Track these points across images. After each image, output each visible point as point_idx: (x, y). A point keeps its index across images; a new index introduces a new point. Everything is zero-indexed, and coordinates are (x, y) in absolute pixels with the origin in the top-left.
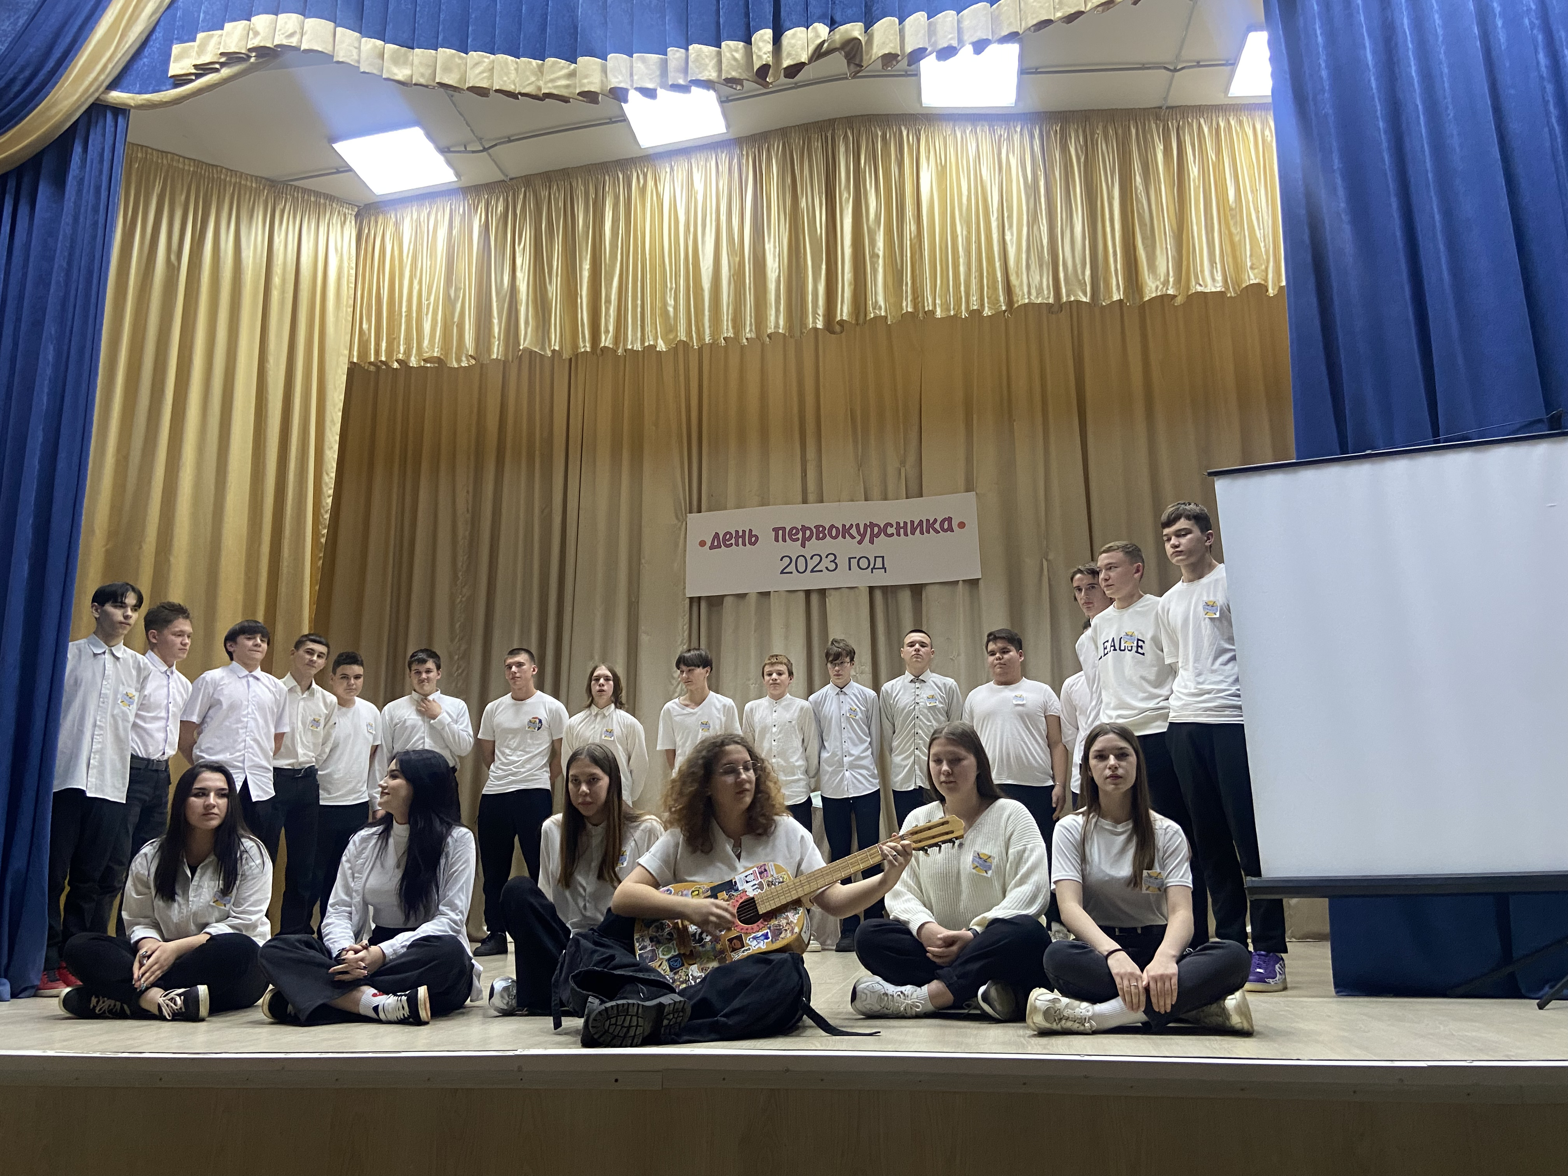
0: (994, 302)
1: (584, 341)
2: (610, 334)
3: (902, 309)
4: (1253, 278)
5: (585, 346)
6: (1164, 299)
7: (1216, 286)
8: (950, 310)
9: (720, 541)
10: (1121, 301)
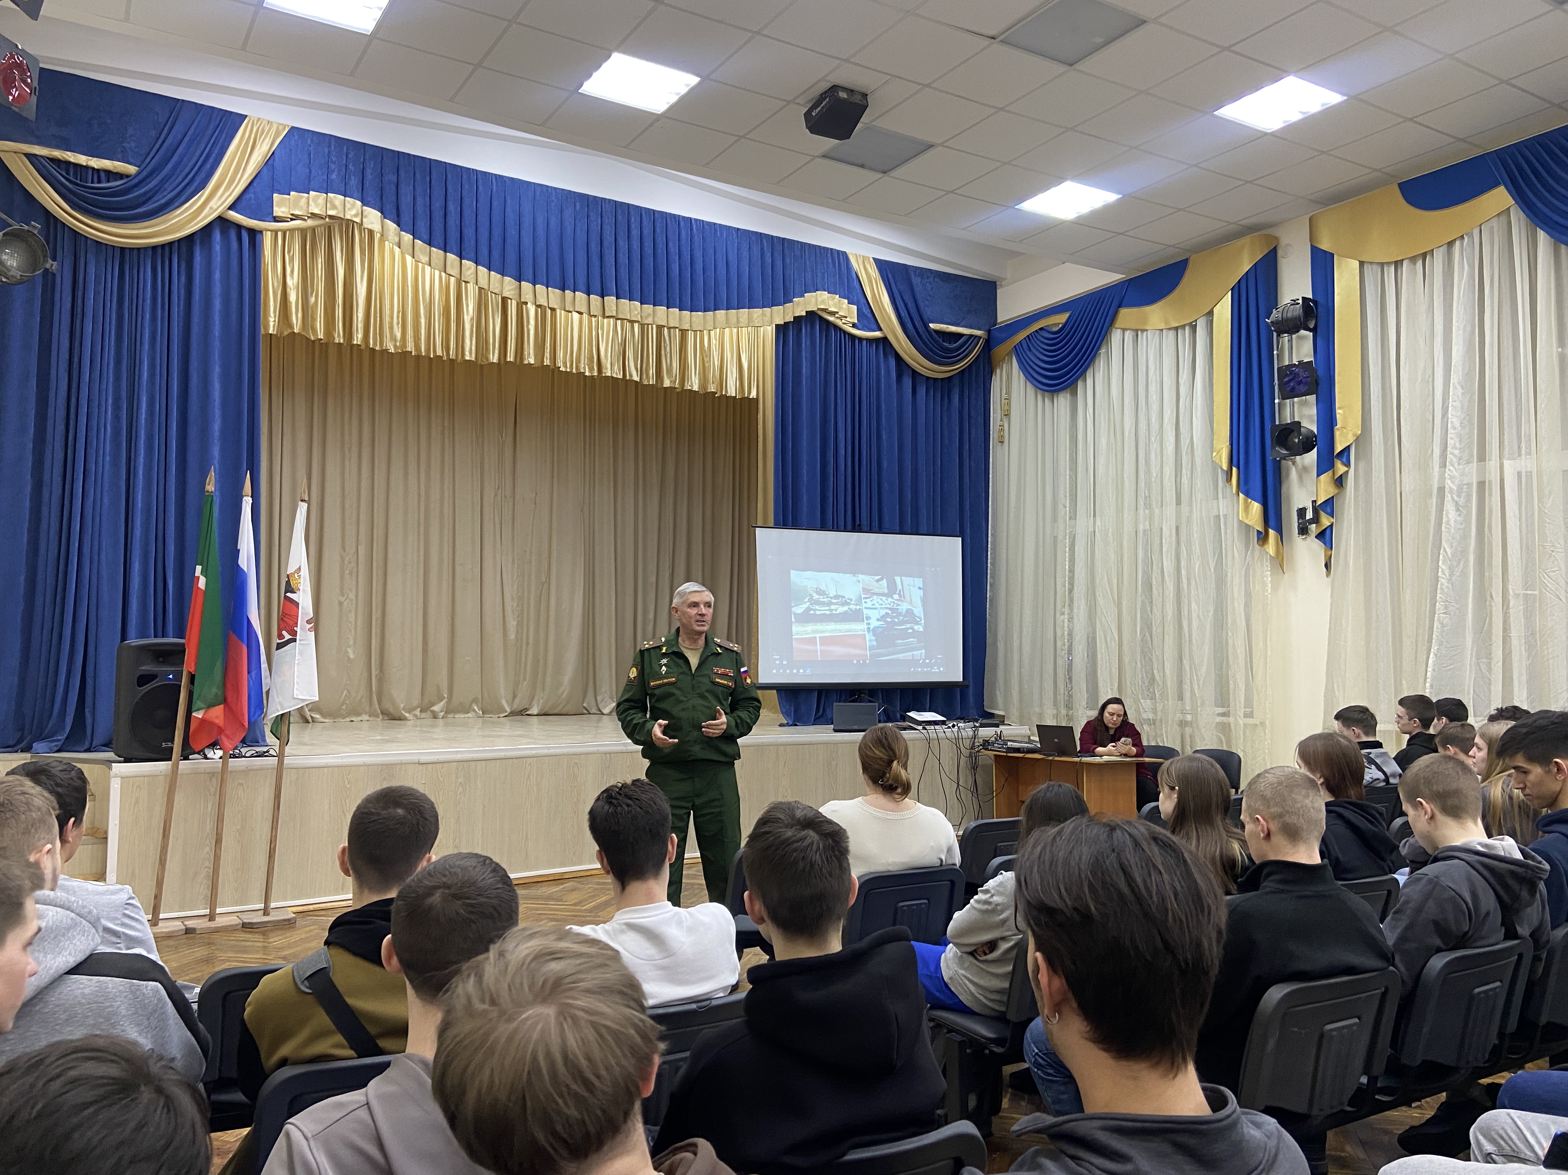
0: (591, 369)
1: (339, 336)
2: (360, 336)
3: (543, 361)
4: (712, 388)
5: (339, 338)
6: (672, 389)
7: (696, 388)
8: (566, 367)
10: (653, 385)
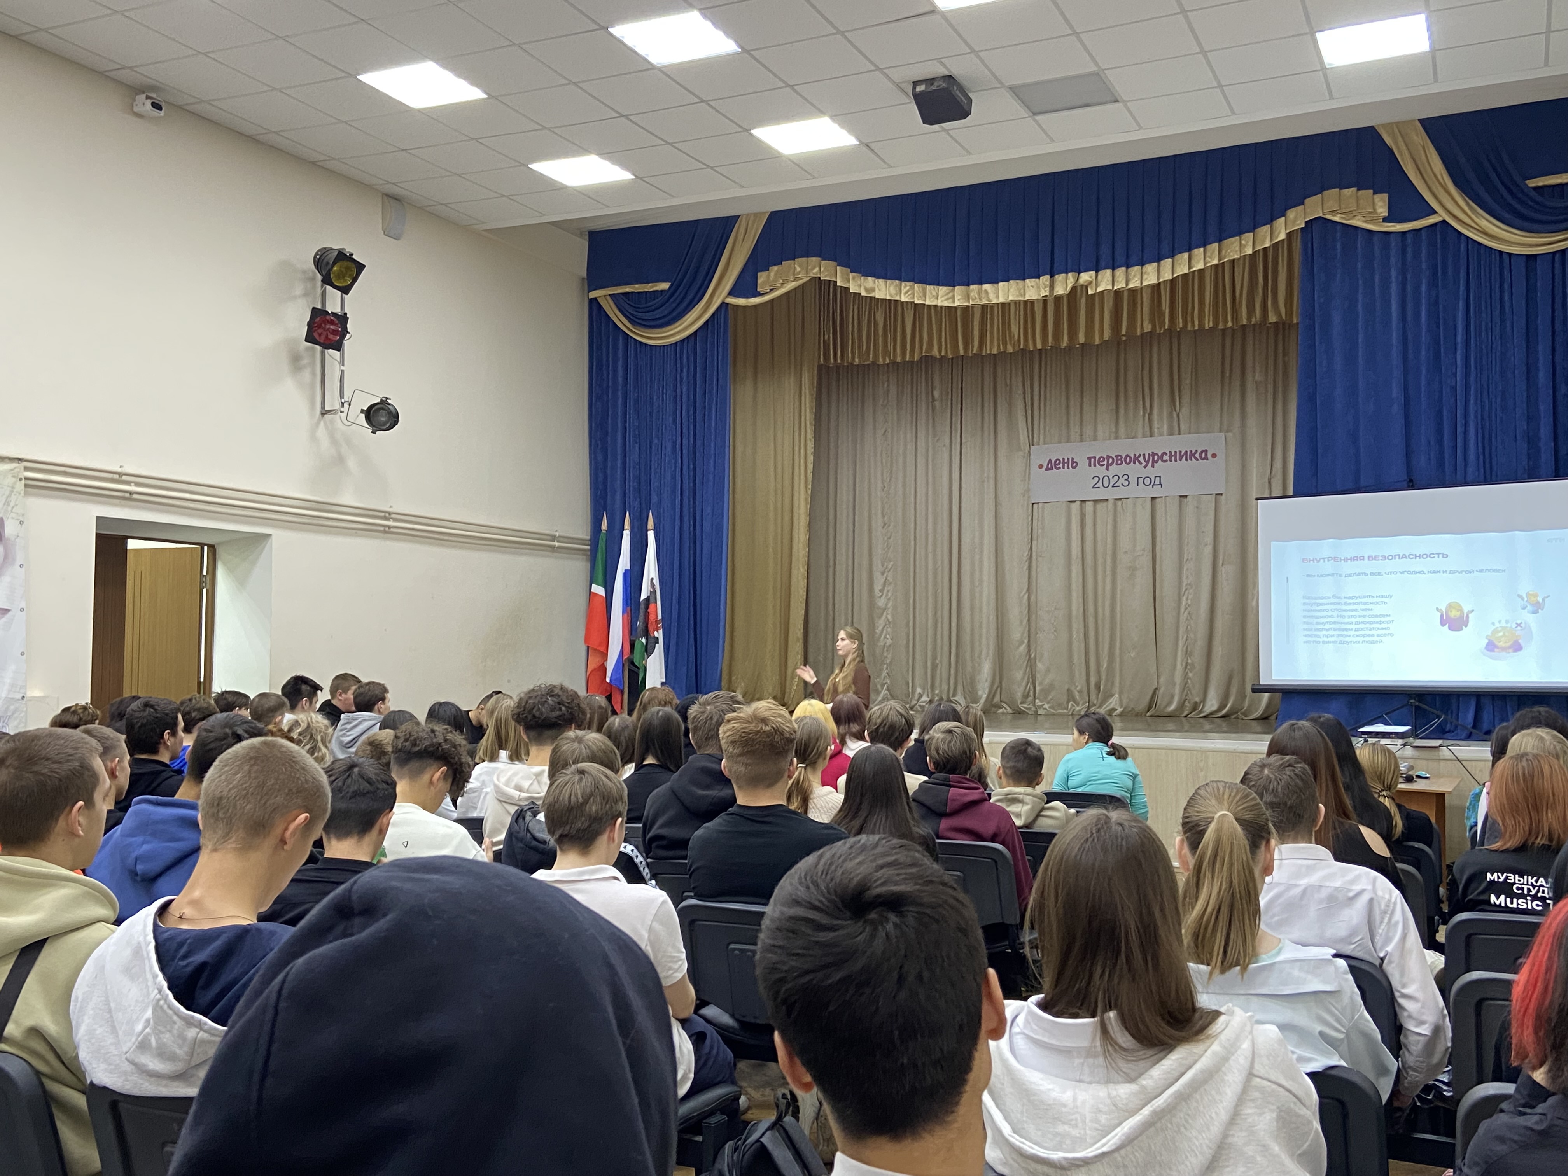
9: (1053, 465)
